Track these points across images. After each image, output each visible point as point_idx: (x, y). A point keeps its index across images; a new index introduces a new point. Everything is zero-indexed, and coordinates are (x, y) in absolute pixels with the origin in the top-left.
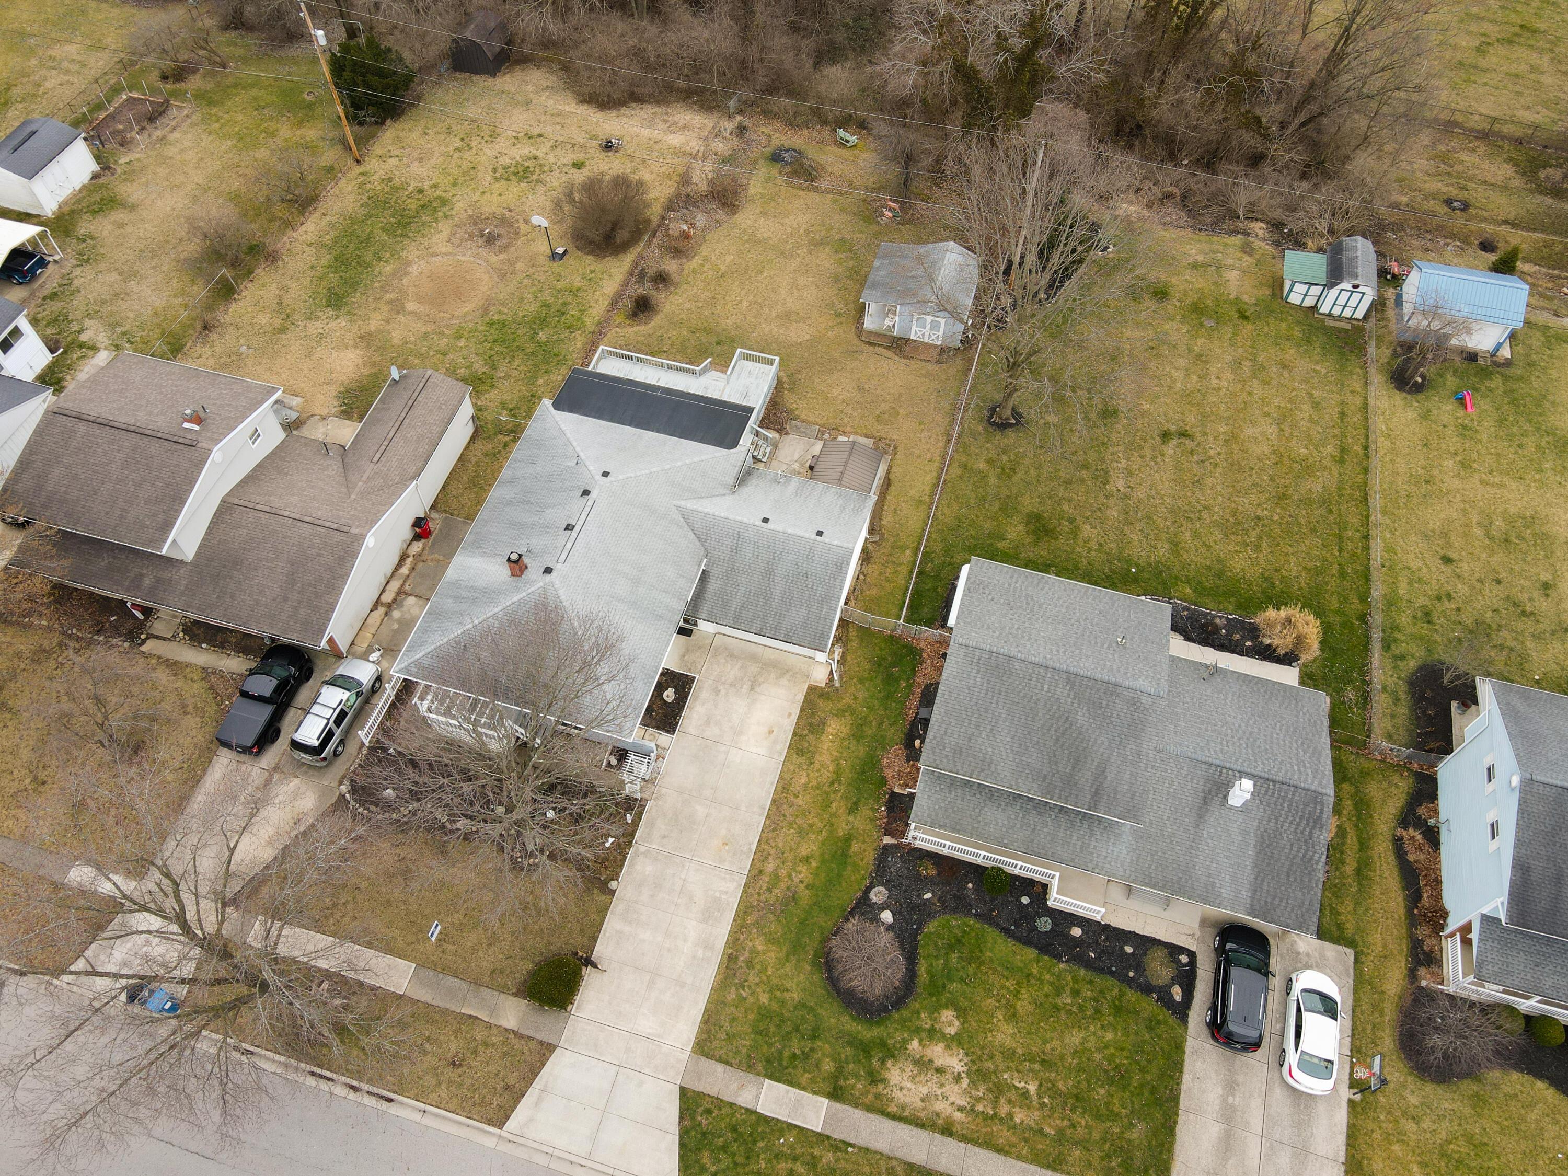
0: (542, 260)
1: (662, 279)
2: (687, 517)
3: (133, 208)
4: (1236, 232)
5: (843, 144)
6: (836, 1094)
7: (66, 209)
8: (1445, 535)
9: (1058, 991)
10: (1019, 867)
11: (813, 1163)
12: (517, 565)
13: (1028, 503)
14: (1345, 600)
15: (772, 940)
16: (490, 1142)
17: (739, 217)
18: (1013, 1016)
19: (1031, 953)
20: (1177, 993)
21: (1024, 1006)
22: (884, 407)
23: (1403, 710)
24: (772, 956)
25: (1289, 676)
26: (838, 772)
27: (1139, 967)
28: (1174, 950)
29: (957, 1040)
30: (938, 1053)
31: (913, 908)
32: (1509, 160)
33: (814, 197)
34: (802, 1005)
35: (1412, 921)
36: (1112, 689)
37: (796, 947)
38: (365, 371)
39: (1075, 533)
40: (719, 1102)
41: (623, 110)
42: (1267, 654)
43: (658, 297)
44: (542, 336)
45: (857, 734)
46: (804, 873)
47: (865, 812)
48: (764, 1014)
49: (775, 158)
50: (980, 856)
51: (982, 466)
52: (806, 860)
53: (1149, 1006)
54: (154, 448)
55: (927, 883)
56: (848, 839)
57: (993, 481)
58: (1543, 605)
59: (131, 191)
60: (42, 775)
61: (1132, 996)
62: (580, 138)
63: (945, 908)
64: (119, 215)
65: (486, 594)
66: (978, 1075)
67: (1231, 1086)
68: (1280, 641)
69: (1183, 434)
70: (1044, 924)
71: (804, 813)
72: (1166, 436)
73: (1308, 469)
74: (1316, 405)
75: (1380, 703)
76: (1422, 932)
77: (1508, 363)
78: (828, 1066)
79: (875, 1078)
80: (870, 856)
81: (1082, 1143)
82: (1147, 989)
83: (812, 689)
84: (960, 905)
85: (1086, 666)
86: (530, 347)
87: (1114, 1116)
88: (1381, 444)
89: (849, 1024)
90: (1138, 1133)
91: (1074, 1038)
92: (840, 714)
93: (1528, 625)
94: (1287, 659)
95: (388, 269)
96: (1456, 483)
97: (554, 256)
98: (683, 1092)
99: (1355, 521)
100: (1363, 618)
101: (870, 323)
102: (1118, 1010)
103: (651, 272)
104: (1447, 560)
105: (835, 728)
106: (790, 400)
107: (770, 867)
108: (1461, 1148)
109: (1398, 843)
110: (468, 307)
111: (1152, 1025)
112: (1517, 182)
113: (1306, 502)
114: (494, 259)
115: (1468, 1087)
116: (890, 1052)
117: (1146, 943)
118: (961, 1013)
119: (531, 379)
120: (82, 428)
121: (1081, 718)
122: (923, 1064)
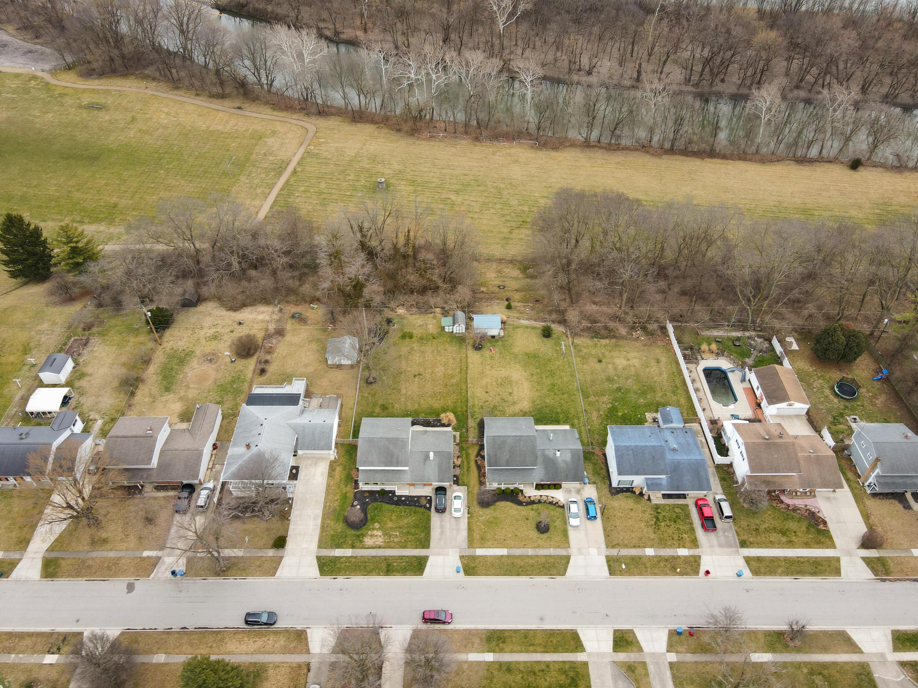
0: (229, 364)
1: (266, 362)
2: (289, 425)
3: (91, 375)
4: (431, 313)
5: (313, 308)
6: (353, 547)
7: (68, 380)
8: (486, 386)
9: (401, 512)
10: (388, 488)
11: (350, 562)
12: (248, 446)
13: (380, 402)
14: (462, 408)
15: (331, 520)
16: (273, 580)
17: (286, 338)
18: (391, 520)
19: (394, 506)
20: (428, 505)
21: (393, 517)
22: (338, 385)
23: (476, 431)
24: (332, 523)
25: (449, 429)
26: (341, 479)
27: (419, 502)
28: (426, 497)
29: (379, 528)
30: (375, 532)
31: (364, 504)
32: (519, 269)
33: (307, 327)
34: (342, 532)
35: (480, 477)
36: (397, 439)
37: (338, 520)
38: (184, 408)
39: (393, 407)
40: (326, 557)
41: (242, 310)
42: (443, 425)
43: (267, 367)
44: (235, 386)
45: (344, 469)
46: (337, 503)
47: (349, 486)
48: (333, 536)
49: (293, 317)
50: (377, 488)
51: (367, 395)
52: (337, 500)
53: (422, 510)
54: (141, 439)
55: (367, 497)
56: (346, 493)
57: (370, 398)
58: (510, 398)
59: (88, 370)
60: (127, 533)
61: (418, 509)
62: (230, 323)
63: (372, 502)
64: (87, 378)
65: (241, 456)
66: (385, 535)
67: (442, 521)
68: (445, 421)
69: (420, 375)
70: (395, 499)
71: (334, 490)
72: (415, 376)
73: (452, 376)
74: (454, 359)
75: (471, 430)
76: (482, 478)
77: (503, 337)
78: (350, 542)
79: (361, 542)
80: (352, 495)
81: (410, 541)
82: (421, 507)
83: (331, 461)
84: (375, 500)
85: (391, 436)
86: (232, 390)
87: (417, 534)
88: (471, 366)
89: (353, 532)
90: (422, 535)
91: (406, 521)
92: (339, 465)
93: (506, 404)
94: (448, 425)
95: (181, 376)
96: (490, 372)
97: (232, 362)
98: (317, 557)
99: (464, 387)
100: (466, 411)
101: (329, 362)
102: (415, 513)
103: (263, 360)
104: (487, 392)
105: (338, 469)
106: (312, 389)
107: (328, 504)
108: (492, 519)
109: (476, 461)
110: (210, 382)
111: (423, 513)
112: (521, 276)
113: (452, 385)
114: (213, 366)
115: (493, 507)
116: (364, 535)
117: (419, 497)
118: (379, 523)
119: (235, 399)
120: (119, 439)
121: (391, 447)
122: (372, 536)
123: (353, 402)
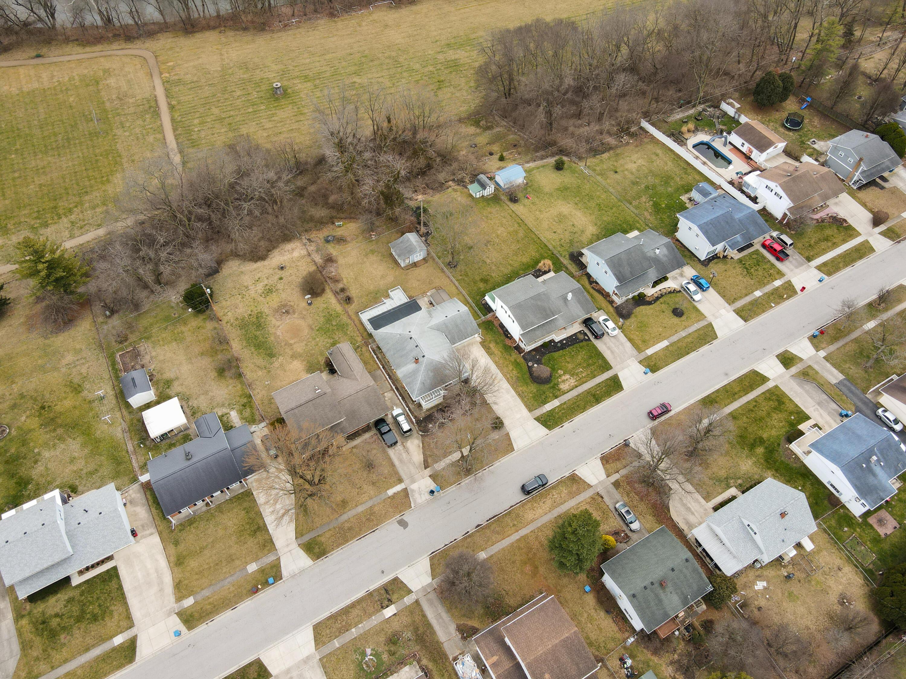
0: (308, 307)
1: (343, 290)
2: (431, 328)
3: (177, 378)
4: (448, 188)
5: (339, 226)
6: (556, 397)
7: (158, 393)
8: (550, 228)
9: (571, 353)
10: (547, 339)
11: (564, 409)
12: (417, 361)
13: (477, 278)
14: (547, 253)
15: (522, 386)
16: (515, 454)
17: (340, 262)
18: (568, 363)
19: (561, 351)
20: (586, 338)
21: (568, 360)
22: (428, 280)
23: (574, 265)
24: (524, 388)
25: (552, 274)
26: (501, 352)
27: (578, 339)
28: (580, 332)
29: (564, 373)
30: (564, 378)
31: (537, 361)
32: (471, 125)
33: (350, 244)
34: (537, 391)
35: (605, 298)
36: (539, 295)
37: (527, 384)
38: (305, 363)
39: (491, 277)
40: (542, 415)
41: (270, 256)
42: (545, 273)
43: (348, 294)
44: (334, 323)
45: (497, 343)
46: (515, 372)
47: (513, 354)
48: (534, 397)
49: (327, 241)
50: (539, 343)
51: (461, 277)
52: (513, 370)
53: (584, 343)
54: (318, 401)
55: (536, 355)
56: (515, 360)
57: (466, 279)
58: (576, 229)
59: (169, 375)
60: (358, 486)
61: (581, 344)
62: (271, 271)
63: (542, 357)
64: (176, 384)
65: (414, 373)
66: (572, 375)
67: (605, 344)
68: (546, 269)
69: (489, 242)
70: (559, 345)
71: (504, 363)
72: (486, 245)
73: (516, 232)
74: (504, 217)
75: (569, 267)
76: (608, 298)
77: (527, 183)
78: (551, 395)
79: (559, 390)
80: (522, 360)
81: (595, 370)
82: (582, 341)
83: (480, 343)
84: (543, 354)
86: (335, 328)
87: (595, 363)
88: (523, 217)
89: (547, 386)
90: (600, 362)
91: (579, 357)
92: (490, 342)
93: (576, 235)
94: (549, 271)
95: (272, 338)
96: (542, 216)
97: (310, 304)
98: (535, 419)
99: (534, 236)
100: (553, 254)
101: (403, 265)
102: (581, 348)
103: (338, 290)
104: (555, 232)
105: (492, 345)
107: (508, 376)
108: (639, 325)
109: (593, 288)
110: (307, 331)
111: (588, 345)
112: (478, 131)
113: (523, 239)
114: (296, 316)
115: (633, 316)
116: (557, 384)
117: (575, 334)
118: (561, 369)
119: (346, 334)
120: (296, 411)
121: (539, 303)
122: (564, 381)
123: (454, 288)
